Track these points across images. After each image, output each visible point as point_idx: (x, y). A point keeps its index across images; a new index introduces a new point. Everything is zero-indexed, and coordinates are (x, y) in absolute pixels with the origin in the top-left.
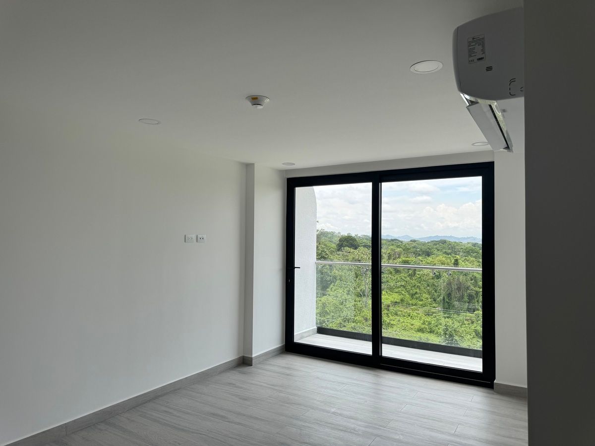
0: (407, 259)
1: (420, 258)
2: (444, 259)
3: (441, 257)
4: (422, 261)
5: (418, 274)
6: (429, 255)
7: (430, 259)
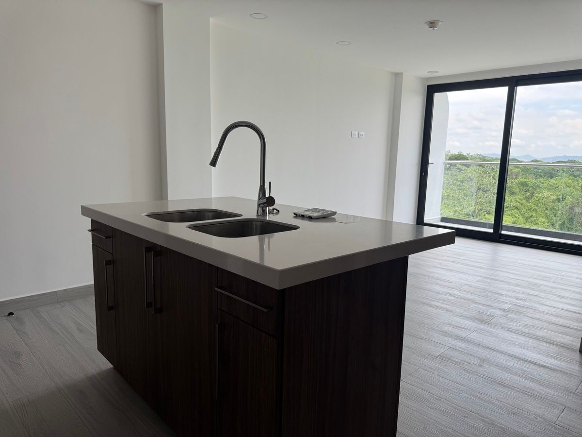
0: (526, 180)
1: (541, 180)
2: (570, 181)
3: (568, 179)
4: (543, 183)
5: (537, 197)
6: (552, 177)
7: (553, 181)
